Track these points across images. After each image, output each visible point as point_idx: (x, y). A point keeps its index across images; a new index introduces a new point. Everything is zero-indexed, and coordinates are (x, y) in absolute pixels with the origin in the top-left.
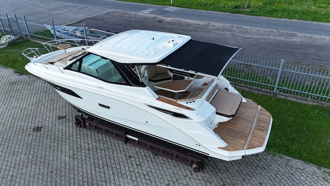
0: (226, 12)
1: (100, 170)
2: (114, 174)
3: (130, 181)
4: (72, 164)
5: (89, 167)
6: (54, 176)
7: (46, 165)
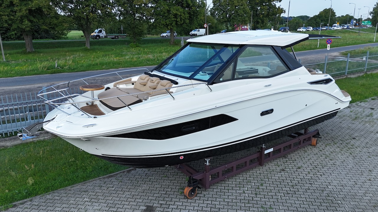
0: (42, 74)
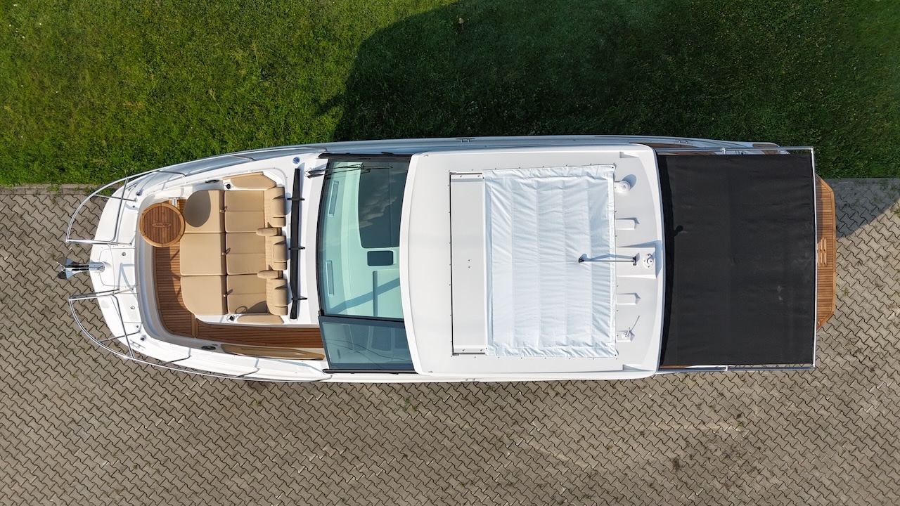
1: (486, 404)
2: (518, 401)
3: (558, 399)
4: (423, 422)
5: (462, 412)
6: (418, 461)
7: (377, 447)
